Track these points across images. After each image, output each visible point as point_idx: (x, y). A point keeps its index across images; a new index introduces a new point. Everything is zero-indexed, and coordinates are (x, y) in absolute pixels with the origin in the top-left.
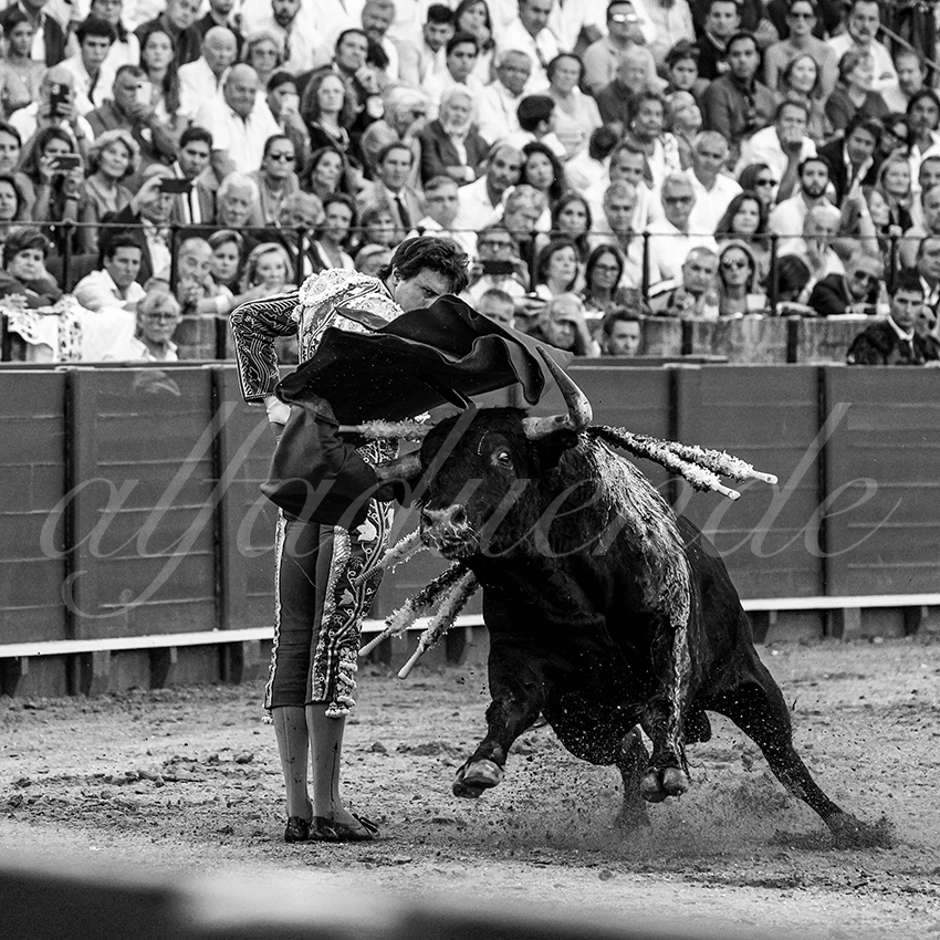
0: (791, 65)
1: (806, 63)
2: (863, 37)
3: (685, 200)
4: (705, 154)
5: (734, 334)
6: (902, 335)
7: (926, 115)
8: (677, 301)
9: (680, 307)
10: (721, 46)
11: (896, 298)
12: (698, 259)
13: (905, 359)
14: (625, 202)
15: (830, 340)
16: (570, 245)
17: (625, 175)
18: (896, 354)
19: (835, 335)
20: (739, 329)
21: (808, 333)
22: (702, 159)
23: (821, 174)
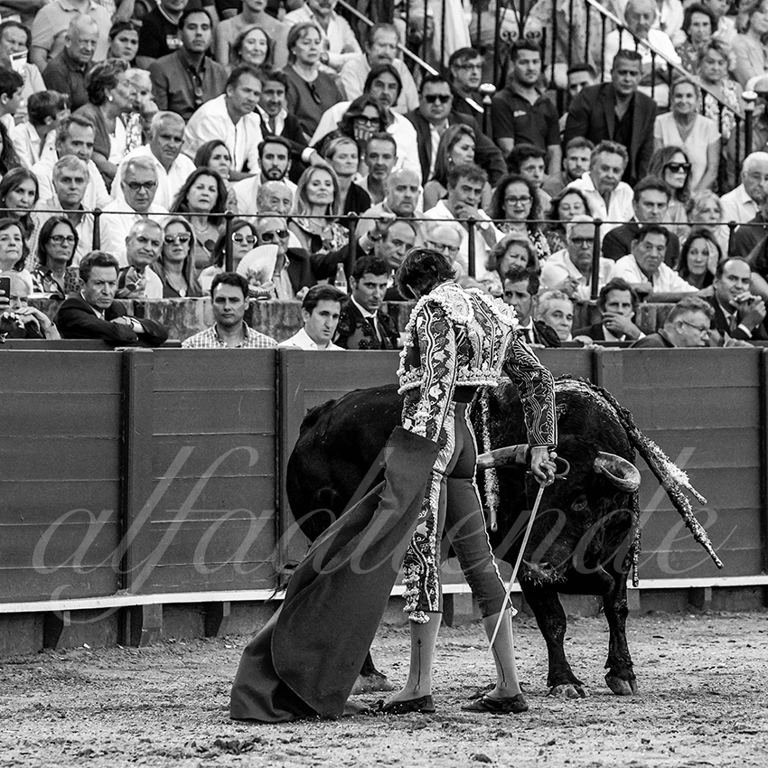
0: (242, 38)
1: (257, 35)
2: (323, 10)
3: (149, 185)
4: (167, 137)
5: (188, 317)
6: (366, 314)
7: (387, 91)
8: (128, 282)
9: (132, 288)
10: (174, 20)
11: (361, 281)
12: (144, 231)
13: (368, 339)
14: (78, 174)
15: (287, 323)
16: (16, 224)
17: (77, 149)
18: (359, 334)
19: (291, 317)
20: (193, 312)
21: (264, 315)
22: (163, 142)
23: (281, 157)
